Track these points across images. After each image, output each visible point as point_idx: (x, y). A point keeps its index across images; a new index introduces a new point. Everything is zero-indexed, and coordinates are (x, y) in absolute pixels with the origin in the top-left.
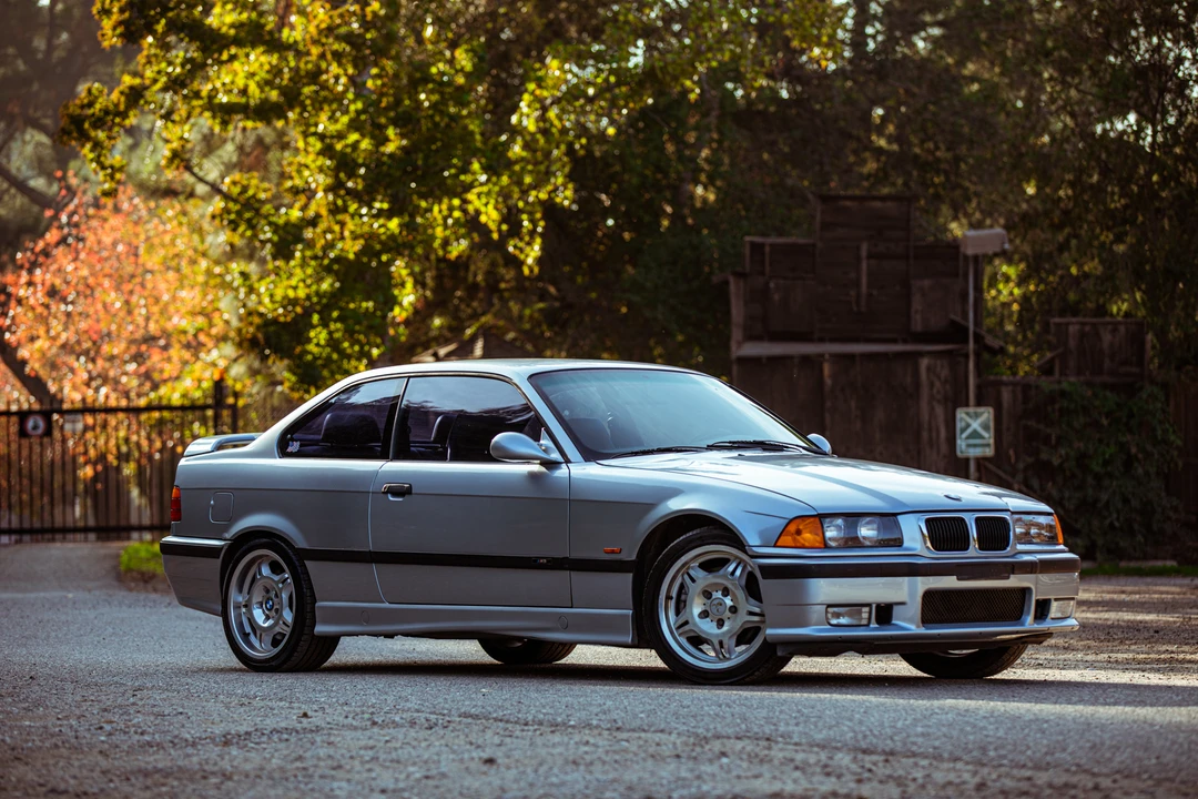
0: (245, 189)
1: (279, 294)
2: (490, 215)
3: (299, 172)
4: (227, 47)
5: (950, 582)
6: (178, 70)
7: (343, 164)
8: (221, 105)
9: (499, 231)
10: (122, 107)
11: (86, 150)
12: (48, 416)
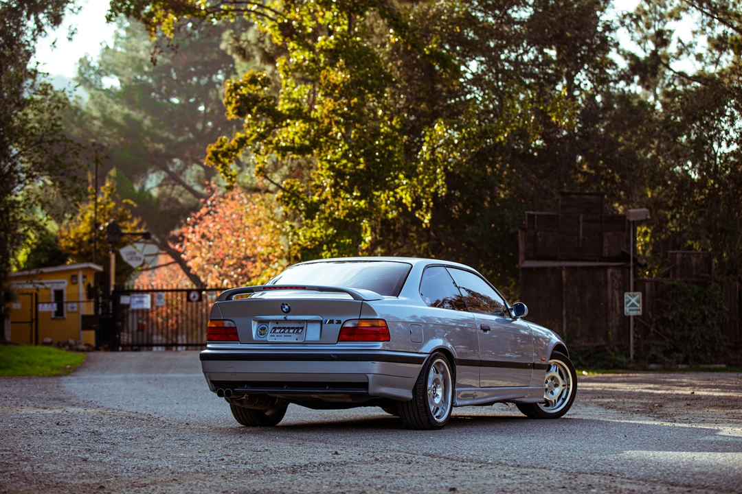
0: (292, 186)
1: (308, 235)
2: (407, 199)
3: (318, 178)
4: (285, 120)
6: (262, 130)
7: (339, 174)
8: (282, 147)
9: (412, 207)
10: (236, 147)
11: (219, 168)
12: (200, 292)
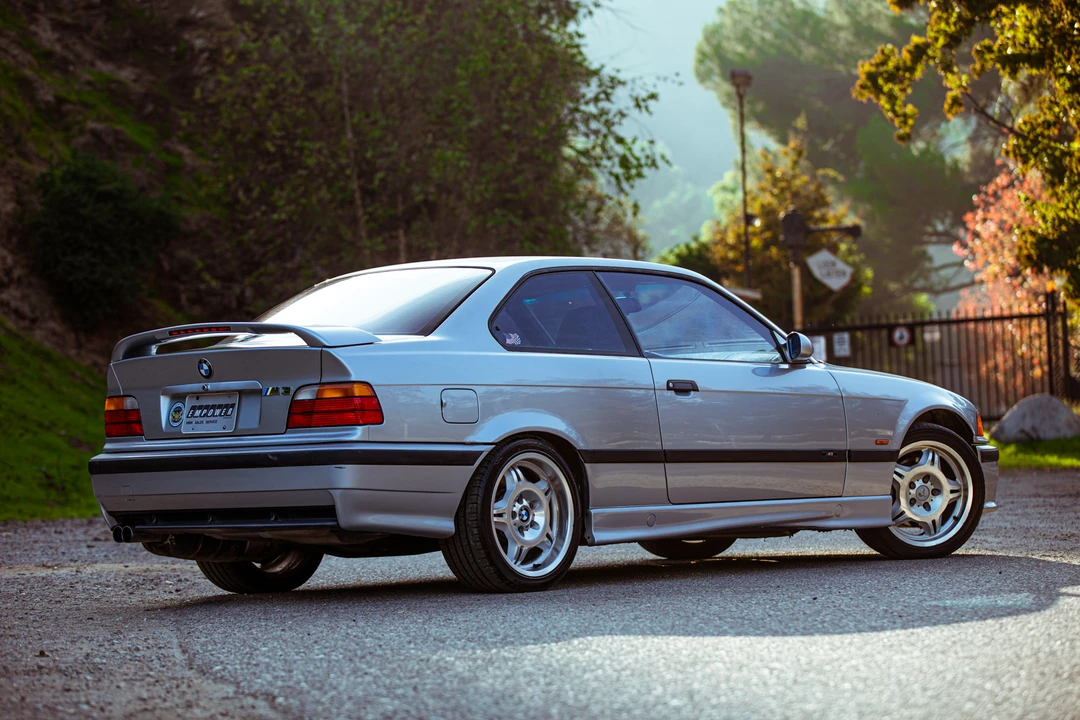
0: (1033, 128)
4: (995, 6)
8: (1009, 56)
11: (883, 102)
12: (911, 328)
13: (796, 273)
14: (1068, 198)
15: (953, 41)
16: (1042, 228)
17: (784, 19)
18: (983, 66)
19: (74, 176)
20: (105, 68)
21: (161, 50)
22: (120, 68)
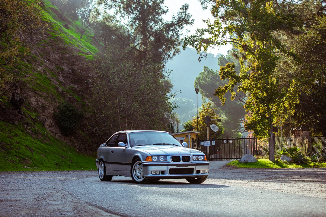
5: (175, 167)
9: (288, 108)
10: (225, 90)
11: (220, 97)
12: (227, 140)
13: (208, 128)
14: (254, 116)
15: (233, 86)
16: (249, 122)
17: (212, 76)
18: (239, 90)
19: (65, 106)
20: (72, 85)
21: (83, 82)
22: (75, 85)
